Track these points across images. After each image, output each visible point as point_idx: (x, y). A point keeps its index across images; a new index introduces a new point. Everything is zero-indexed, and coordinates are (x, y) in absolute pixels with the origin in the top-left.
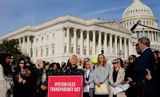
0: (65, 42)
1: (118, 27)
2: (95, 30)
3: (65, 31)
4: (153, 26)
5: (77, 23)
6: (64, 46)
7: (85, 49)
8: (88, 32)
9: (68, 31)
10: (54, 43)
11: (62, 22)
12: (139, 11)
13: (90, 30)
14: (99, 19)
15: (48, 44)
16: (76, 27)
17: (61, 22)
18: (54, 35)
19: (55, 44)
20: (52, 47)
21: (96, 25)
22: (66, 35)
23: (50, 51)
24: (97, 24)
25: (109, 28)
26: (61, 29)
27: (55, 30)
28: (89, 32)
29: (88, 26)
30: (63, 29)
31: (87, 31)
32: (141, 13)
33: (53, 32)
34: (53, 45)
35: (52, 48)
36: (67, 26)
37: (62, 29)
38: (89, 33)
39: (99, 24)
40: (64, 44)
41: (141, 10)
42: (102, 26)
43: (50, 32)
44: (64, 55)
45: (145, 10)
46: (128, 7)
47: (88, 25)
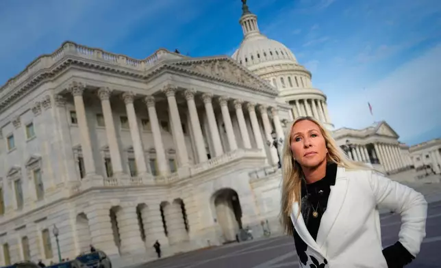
0: (75, 144)
1: (239, 75)
2: (172, 87)
3: (69, 106)
4: (298, 86)
5: (108, 70)
6: (76, 155)
7: (153, 157)
8: (150, 100)
9: (78, 100)
10: (37, 155)
11: (51, 71)
12: (265, 55)
13: (155, 90)
14: (177, 52)
15: (17, 166)
16: (105, 85)
17: (46, 74)
18: (30, 128)
19: (40, 158)
20: (32, 171)
21: (173, 69)
22: (76, 119)
23: (29, 188)
24: (176, 67)
25: (212, 79)
26: (53, 100)
27: (32, 107)
28: (153, 98)
29: (146, 78)
30: (60, 97)
31: (146, 96)
32: (270, 60)
33: (25, 120)
34: (34, 163)
35: (32, 175)
36: (71, 83)
37: (57, 100)
38: (152, 102)
39: (180, 67)
40: (76, 151)
41: (268, 54)
42: (193, 74)
43: (16, 119)
44: (80, 188)
45: (277, 52)
46: (236, 52)
47: (144, 75)
